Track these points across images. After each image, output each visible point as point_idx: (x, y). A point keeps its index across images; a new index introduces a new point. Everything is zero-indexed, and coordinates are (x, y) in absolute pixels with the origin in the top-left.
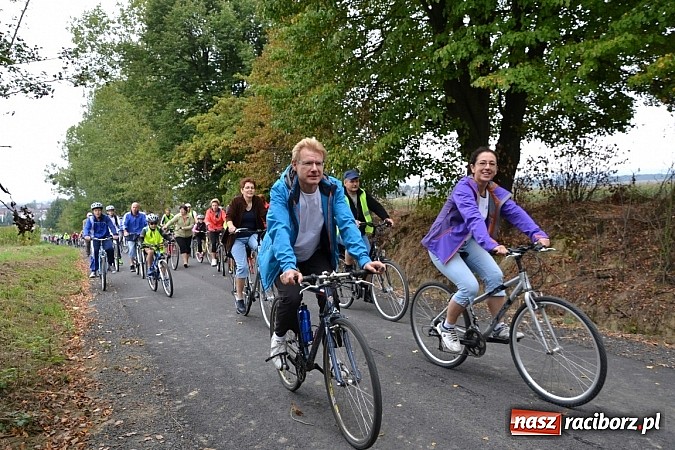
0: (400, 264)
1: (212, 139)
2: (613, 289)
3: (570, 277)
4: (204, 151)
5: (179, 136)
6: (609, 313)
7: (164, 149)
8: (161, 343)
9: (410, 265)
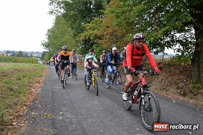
0: (160, 81)
1: (91, 32)
4: (88, 36)
5: (80, 31)
7: (75, 35)
8: (61, 118)
9: (164, 82)
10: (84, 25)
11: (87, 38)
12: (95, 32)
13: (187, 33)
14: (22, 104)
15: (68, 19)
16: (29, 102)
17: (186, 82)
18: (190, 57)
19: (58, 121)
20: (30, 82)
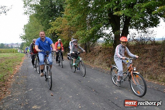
1: (55, 28)
2: (148, 67)
3: (138, 64)
5: (48, 27)
6: (146, 73)
9: (100, 60)
11: (52, 32)
14: (11, 74)
15: (39, 18)
19: (29, 78)
20: (14, 65)
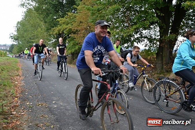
1: (65, 26)
4: (62, 30)
5: (53, 25)
7: (48, 29)
8: (56, 106)
10: (58, 19)
11: (61, 32)
12: (69, 26)
13: (151, 30)
14: (12, 95)
16: (18, 94)
17: (152, 73)
18: (155, 51)
19: (54, 109)
20: (10, 75)
